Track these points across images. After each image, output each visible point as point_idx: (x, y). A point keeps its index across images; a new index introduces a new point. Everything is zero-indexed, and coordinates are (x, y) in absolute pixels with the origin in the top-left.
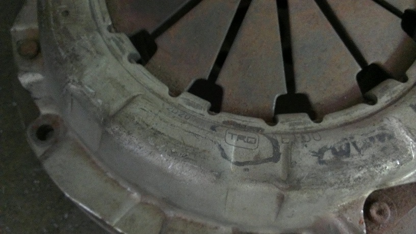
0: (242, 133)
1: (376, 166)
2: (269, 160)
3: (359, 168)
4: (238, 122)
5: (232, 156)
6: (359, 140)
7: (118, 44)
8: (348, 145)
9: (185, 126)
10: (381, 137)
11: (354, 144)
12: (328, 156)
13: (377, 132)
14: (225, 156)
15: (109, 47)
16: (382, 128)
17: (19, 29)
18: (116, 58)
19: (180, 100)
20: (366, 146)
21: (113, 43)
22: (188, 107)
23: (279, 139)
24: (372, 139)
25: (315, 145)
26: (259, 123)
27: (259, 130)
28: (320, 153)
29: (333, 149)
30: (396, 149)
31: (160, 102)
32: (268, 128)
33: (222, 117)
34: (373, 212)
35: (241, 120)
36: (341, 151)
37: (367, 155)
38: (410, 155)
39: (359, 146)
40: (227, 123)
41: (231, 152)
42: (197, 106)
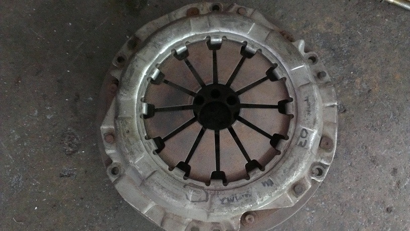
0: (196, 189)
1: (242, 206)
2: (204, 201)
3: (236, 207)
4: (195, 184)
5: (190, 199)
6: (238, 196)
7: (149, 145)
8: (234, 197)
9: (174, 185)
10: (246, 195)
11: (236, 197)
12: (226, 201)
13: (245, 193)
14: (188, 198)
15: (145, 147)
16: (248, 192)
17: (104, 128)
18: (148, 152)
19: (173, 172)
20: (240, 198)
21: (147, 145)
22: (176, 176)
23: (209, 192)
24: (243, 196)
25: (221, 197)
26: (203, 184)
27: (202, 188)
28: (222, 200)
29: (228, 199)
30: (251, 200)
31: (165, 173)
32: (206, 187)
33: (189, 181)
34: (247, 218)
35: (196, 182)
36: (231, 200)
37: (240, 201)
38: (257, 203)
39: (238, 198)
40: (190, 184)
41: (190, 197)
42: (179, 176)
